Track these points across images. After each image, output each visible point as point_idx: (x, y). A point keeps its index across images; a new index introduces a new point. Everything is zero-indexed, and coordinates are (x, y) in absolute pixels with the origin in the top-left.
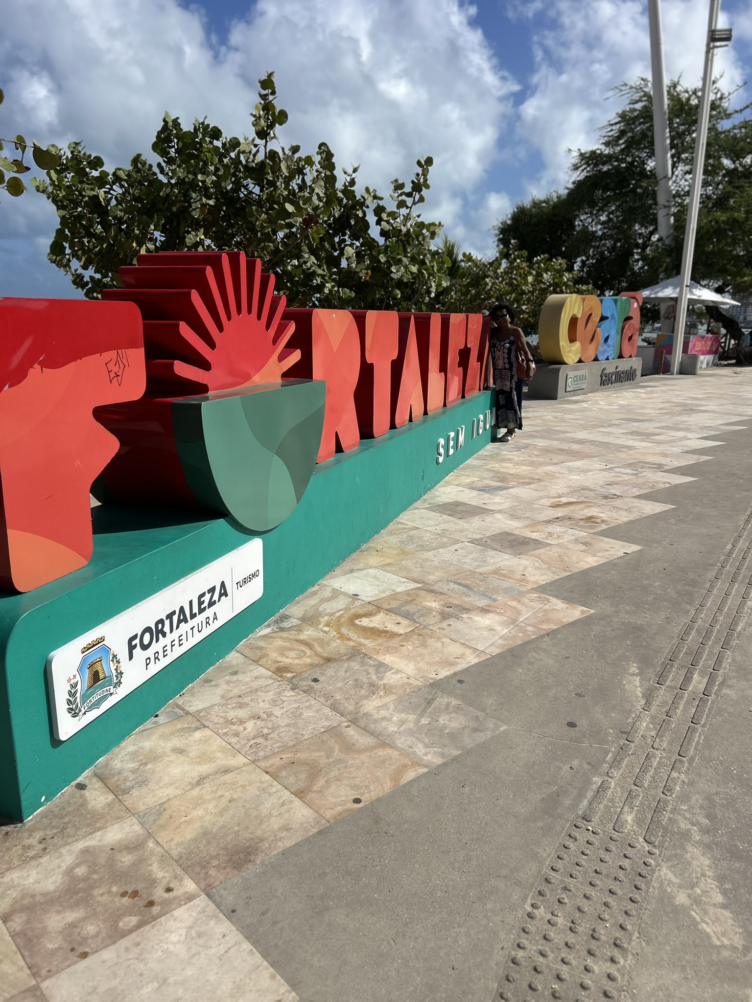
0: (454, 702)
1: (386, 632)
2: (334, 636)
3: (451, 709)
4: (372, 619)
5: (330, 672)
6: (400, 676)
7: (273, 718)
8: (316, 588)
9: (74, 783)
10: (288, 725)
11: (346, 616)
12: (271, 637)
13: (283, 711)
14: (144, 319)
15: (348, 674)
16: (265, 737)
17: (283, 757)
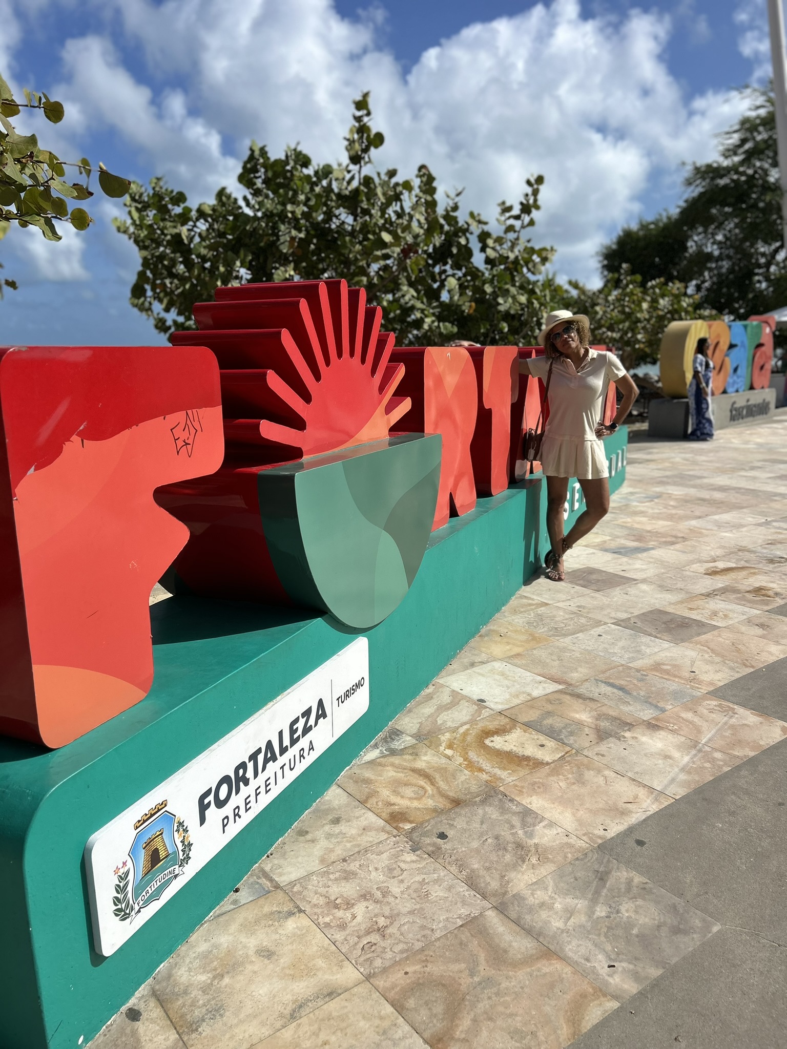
0: (638, 879)
1: (528, 759)
2: (460, 765)
3: (635, 890)
4: (507, 737)
5: (460, 823)
6: (555, 832)
7: (391, 899)
8: (430, 689)
9: (124, 1009)
10: (411, 912)
11: (473, 733)
12: (380, 764)
13: (403, 887)
14: (222, 367)
15: (484, 826)
16: (381, 931)
17: (408, 970)
